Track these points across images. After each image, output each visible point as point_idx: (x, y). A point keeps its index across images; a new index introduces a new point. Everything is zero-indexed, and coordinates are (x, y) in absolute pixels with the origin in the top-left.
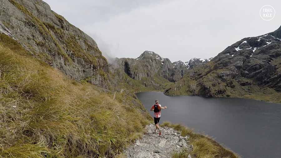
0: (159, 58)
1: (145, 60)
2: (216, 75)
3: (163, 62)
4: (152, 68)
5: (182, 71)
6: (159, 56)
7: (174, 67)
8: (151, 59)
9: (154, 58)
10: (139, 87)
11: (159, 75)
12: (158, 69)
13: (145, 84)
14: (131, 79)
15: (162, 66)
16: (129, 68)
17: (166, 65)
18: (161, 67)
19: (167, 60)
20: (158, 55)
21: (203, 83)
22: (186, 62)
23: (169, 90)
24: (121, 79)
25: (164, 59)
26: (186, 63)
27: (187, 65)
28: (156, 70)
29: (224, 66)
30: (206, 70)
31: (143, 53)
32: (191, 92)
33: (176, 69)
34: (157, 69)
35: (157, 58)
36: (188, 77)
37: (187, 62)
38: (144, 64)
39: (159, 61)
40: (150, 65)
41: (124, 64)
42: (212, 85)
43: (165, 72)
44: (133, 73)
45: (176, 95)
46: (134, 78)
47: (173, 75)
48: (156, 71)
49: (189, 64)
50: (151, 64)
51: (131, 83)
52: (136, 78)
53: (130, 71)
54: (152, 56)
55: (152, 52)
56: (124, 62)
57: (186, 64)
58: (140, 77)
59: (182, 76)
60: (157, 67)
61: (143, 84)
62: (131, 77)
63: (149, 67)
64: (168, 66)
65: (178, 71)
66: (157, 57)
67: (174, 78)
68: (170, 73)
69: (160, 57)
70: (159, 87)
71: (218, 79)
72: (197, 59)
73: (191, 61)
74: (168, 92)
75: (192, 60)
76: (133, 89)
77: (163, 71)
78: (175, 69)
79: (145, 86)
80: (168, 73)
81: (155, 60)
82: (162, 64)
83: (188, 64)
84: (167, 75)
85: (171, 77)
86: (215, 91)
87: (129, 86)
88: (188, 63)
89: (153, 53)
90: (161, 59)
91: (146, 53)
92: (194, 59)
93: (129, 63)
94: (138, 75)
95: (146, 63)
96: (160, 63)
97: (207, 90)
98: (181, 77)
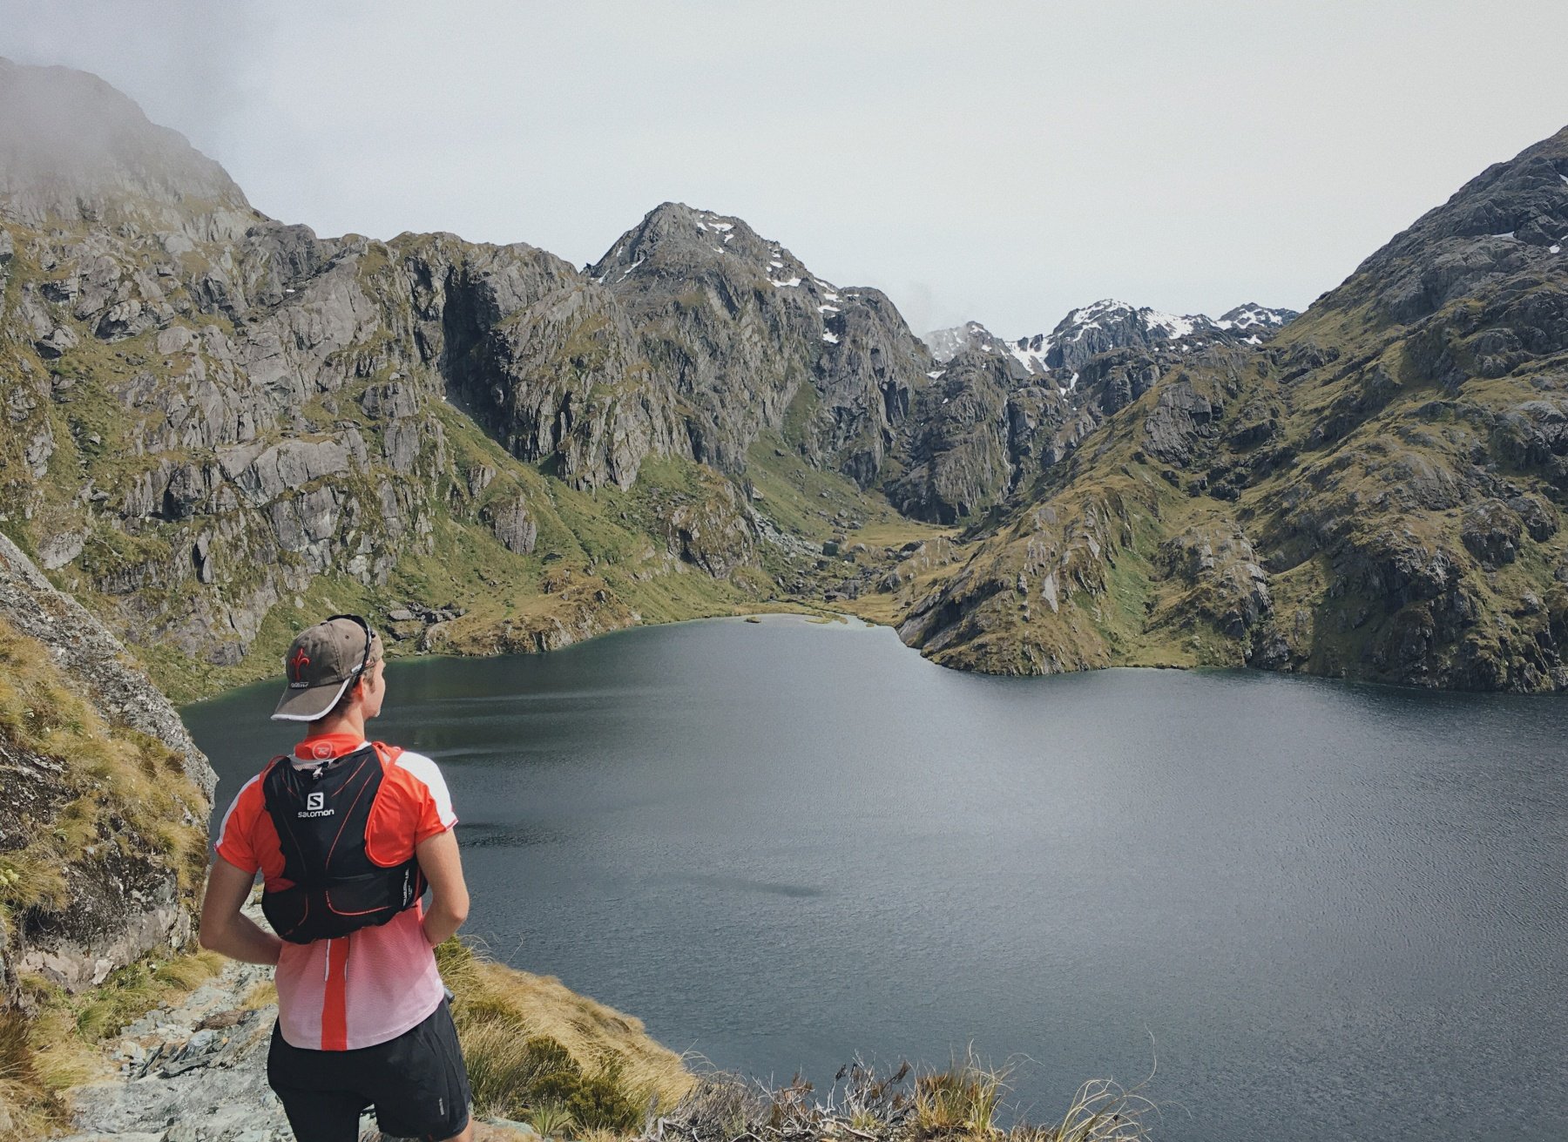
0: (795, 282)
1: (660, 294)
2: (1467, 436)
3: (836, 324)
4: (736, 374)
5: (1013, 412)
6: (791, 265)
7: (935, 375)
8: (722, 289)
9: (746, 282)
10: (619, 573)
11: (804, 451)
12: (792, 389)
13: (685, 535)
14: (517, 471)
15: (825, 362)
16: (504, 349)
17: (866, 356)
18: (819, 370)
19: (873, 302)
20: (782, 252)
21: (1347, 528)
22: (1031, 336)
23: (972, 601)
24: (402, 471)
25: (841, 293)
26: (1022, 343)
27: (1034, 362)
28: (768, 394)
29: (1527, 344)
30: (1317, 393)
31: (642, 229)
32: (1228, 626)
33: (954, 389)
34: (780, 387)
35: (777, 284)
36: (1138, 457)
37: (1038, 339)
38: (653, 336)
39: (792, 308)
40: (714, 351)
41: (440, 301)
42: (1468, 541)
43: (854, 418)
44: (548, 409)
45: (1064, 661)
46: (555, 465)
47: (930, 448)
48: (775, 405)
49: (1055, 357)
50: (723, 334)
51: (521, 524)
52: (585, 463)
53: (510, 383)
54: (733, 258)
55: (724, 219)
56: (438, 284)
57: (1024, 357)
58: (623, 456)
59: (1014, 460)
60: (780, 368)
61: (659, 530)
62: (520, 453)
63: (703, 361)
64: (887, 358)
65: (982, 410)
66: (776, 274)
67: (942, 485)
68: (905, 434)
69: (806, 279)
70: (821, 564)
71: (1505, 481)
72: (1121, 311)
73: (1067, 326)
74: (975, 630)
75: (1077, 319)
76: (547, 587)
77: (839, 411)
78: (947, 395)
79: (686, 557)
80: (885, 433)
81: (759, 296)
82: (830, 338)
83: (1042, 355)
84: (878, 447)
85: (913, 475)
86: (1517, 615)
87: (502, 554)
88: (1046, 346)
89: (739, 227)
90: (810, 287)
91: (665, 227)
92: (1097, 314)
93: (505, 289)
94: (598, 427)
95: (668, 324)
96: (809, 333)
97: (1423, 609)
98: (1009, 467)
